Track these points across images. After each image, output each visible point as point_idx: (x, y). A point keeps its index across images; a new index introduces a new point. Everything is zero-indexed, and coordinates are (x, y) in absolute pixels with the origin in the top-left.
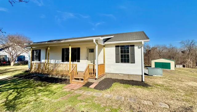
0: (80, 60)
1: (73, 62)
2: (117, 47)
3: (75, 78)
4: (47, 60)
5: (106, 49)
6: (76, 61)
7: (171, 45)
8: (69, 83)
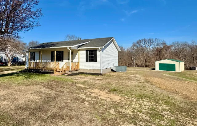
0: (64, 60)
1: (59, 61)
2: (87, 51)
3: (58, 71)
4: (40, 60)
5: (80, 52)
6: (61, 61)
7: (193, 42)
8: (54, 74)
